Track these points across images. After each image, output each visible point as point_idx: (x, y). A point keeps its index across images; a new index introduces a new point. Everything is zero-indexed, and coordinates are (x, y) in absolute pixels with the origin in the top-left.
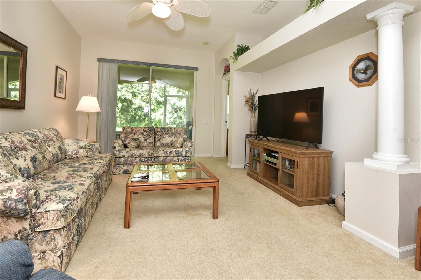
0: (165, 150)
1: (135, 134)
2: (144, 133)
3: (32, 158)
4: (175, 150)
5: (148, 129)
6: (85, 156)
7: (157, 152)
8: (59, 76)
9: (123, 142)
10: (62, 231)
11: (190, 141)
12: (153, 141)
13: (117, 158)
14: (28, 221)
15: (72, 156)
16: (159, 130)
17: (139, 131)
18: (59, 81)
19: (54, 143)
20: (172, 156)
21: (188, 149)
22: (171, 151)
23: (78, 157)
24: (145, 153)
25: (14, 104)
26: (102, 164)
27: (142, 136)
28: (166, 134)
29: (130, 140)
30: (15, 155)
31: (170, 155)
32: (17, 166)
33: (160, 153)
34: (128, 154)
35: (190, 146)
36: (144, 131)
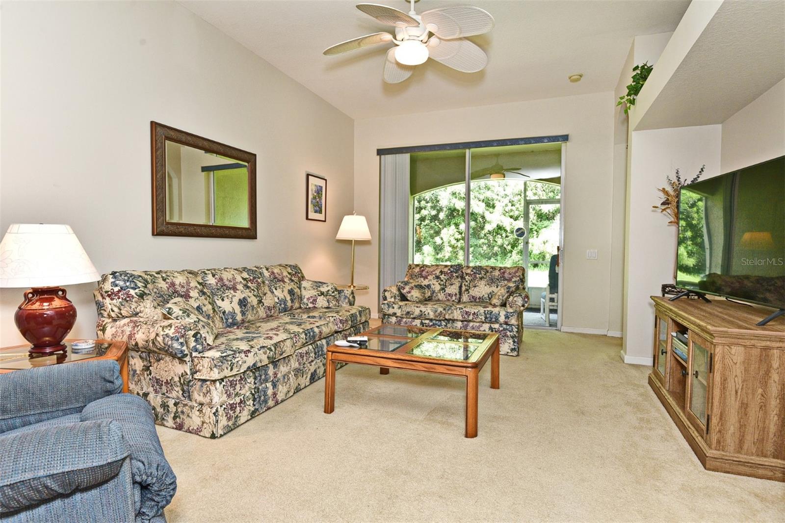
0: (464, 309)
1: (425, 278)
2: (441, 276)
3: (241, 301)
4: (485, 311)
5: (449, 270)
6: (326, 306)
7: (449, 312)
8: (312, 188)
9: (399, 290)
10: (218, 383)
11: (522, 295)
12: (457, 291)
13: (387, 316)
14: (188, 364)
15: (308, 305)
16: (469, 271)
17: (434, 273)
18: (313, 195)
19: (284, 285)
20: (478, 320)
21: (512, 311)
22: (476, 311)
23: (315, 307)
24: (429, 311)
25: (240, 232)
26: (334, 320)
27: (437, 282)
28: (481, 278)
29: (412, 288)
30: (220, 295)
31: (474, 320)
32: (221, 309)
33: (456, 313)
34: (402, 311)
35: (521, 305)
36: (441, 272)
